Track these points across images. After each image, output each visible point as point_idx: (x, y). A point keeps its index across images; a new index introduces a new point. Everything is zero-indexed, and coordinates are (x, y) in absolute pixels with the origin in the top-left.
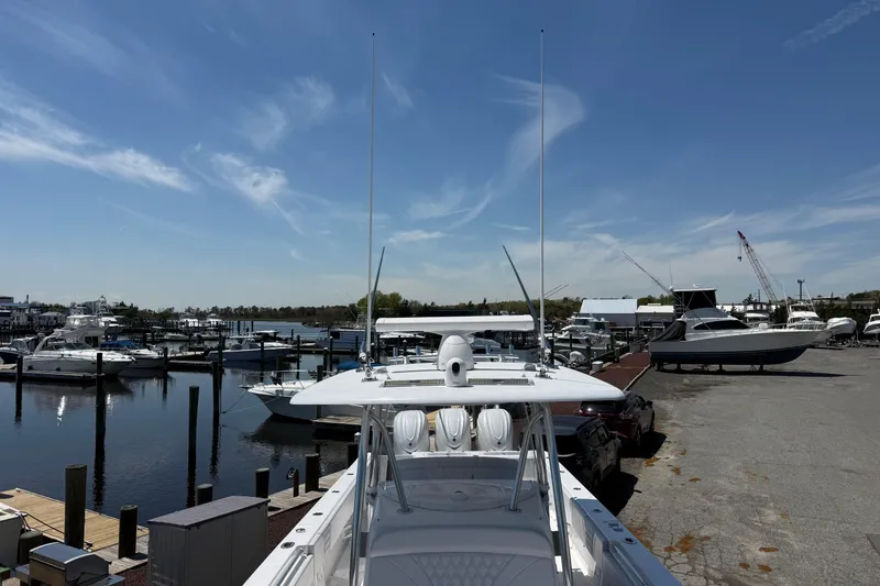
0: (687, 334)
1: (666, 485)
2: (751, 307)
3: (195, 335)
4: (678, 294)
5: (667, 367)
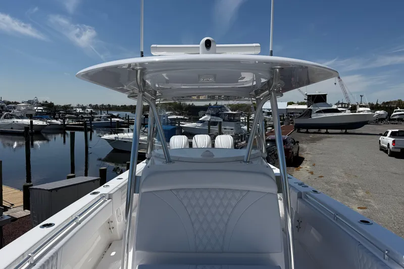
0: (312, 115)
1: (307, 179)
2: (340, 106)
3: (80, 116)
4: (309, 96)
5: (302, 131)
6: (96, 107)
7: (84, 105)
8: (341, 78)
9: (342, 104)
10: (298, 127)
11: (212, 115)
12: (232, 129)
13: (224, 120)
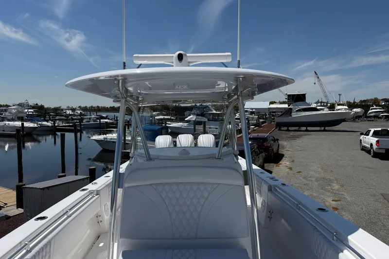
0: (292, 114)
1: (286, 174)
2: (319, 104)
3: (70, 117)
4: (289, 96)
5: (282, 129)
6: (85, 109)
7: (74, 107)
8: (320, 78)
9: (321, 102)
10: (279, 125)
11: (198, 115)
12: (216, 129)
13: (209, 120)
